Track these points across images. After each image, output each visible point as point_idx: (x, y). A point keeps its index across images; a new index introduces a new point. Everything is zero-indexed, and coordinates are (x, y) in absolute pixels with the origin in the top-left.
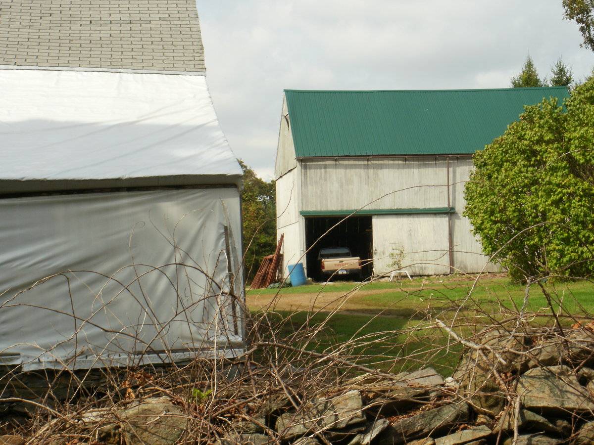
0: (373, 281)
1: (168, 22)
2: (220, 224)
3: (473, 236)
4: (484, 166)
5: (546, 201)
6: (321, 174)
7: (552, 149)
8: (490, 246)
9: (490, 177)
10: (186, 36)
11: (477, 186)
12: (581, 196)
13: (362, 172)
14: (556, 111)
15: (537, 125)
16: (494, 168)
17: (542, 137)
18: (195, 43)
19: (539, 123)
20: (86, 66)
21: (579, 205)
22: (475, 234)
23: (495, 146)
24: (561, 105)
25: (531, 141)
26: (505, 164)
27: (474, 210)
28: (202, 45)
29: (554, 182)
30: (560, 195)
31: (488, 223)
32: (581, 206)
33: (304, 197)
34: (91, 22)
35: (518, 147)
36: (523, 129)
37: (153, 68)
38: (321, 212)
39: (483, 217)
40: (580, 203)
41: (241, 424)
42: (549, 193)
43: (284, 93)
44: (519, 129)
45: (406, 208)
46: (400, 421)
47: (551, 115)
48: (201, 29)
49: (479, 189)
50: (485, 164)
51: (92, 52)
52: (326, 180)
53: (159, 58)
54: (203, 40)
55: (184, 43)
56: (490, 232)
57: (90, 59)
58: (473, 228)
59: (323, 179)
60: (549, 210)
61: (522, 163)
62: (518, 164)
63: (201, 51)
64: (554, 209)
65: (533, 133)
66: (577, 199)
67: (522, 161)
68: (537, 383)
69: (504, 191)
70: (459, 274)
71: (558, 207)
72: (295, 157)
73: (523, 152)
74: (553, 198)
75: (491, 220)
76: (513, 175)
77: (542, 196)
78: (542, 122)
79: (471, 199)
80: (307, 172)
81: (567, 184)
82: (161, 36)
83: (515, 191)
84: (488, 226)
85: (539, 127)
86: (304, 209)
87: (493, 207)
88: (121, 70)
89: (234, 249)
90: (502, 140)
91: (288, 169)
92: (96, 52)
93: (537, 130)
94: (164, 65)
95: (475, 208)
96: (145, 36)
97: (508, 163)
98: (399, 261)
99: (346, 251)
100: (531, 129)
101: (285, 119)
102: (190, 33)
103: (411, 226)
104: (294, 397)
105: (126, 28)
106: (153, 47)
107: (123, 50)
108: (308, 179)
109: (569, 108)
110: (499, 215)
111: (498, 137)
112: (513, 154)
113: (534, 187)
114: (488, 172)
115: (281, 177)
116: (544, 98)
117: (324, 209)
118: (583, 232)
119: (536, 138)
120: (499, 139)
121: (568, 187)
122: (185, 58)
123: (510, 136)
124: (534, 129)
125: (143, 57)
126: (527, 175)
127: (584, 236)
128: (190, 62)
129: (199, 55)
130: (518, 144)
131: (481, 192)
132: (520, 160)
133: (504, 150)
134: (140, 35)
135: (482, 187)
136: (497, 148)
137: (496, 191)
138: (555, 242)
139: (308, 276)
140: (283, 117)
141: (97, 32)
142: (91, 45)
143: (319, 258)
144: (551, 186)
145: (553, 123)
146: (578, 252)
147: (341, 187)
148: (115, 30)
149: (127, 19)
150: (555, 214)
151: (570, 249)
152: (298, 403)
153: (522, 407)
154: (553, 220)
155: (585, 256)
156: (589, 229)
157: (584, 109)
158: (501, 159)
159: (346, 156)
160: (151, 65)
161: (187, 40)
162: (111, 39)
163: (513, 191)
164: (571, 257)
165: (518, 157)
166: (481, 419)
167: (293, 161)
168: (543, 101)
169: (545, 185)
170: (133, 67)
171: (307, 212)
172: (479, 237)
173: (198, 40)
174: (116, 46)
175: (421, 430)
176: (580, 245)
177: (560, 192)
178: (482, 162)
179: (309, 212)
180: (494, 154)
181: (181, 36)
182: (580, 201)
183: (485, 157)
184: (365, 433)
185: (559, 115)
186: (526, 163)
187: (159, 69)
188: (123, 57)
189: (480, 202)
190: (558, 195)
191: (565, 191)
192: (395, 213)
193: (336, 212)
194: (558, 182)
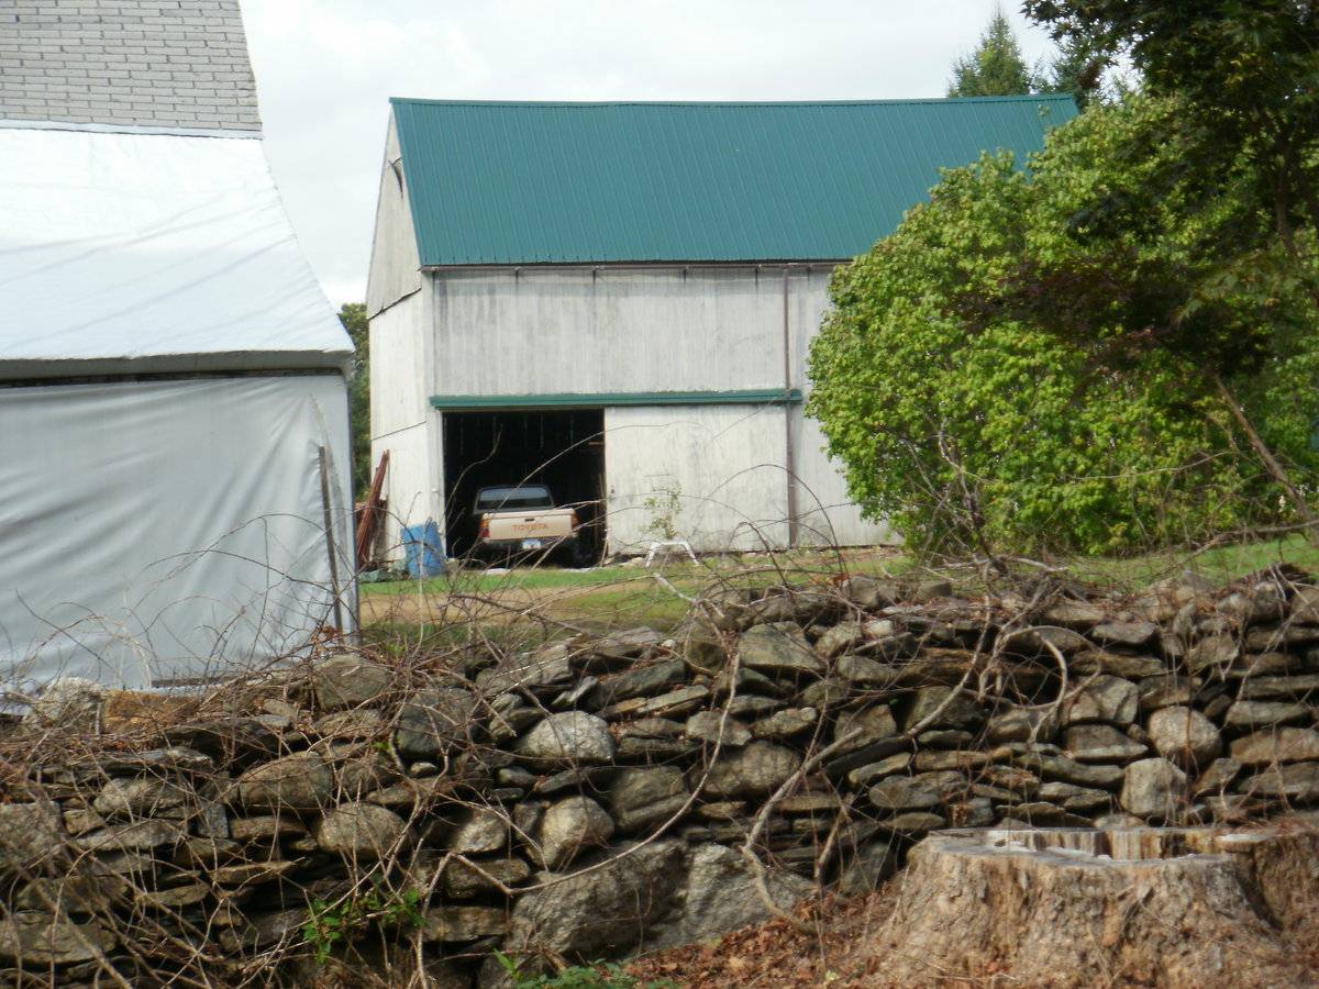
0: (607, 566)
1: (179, 21)
2: (311, 442)
3: (826, 459)
4: (850, 303)
5: (983, 384)
6: (481, 307)
7: (997, 267)
8: (863, 484)
9: (863, 327)
10: (217, 52)
11: (835, 348)
12: (1059, 374)
13: (580, 302)
14: (1010, 181)
15: (968, 213)
16: (872, 308)
17: (976, 239)
18: (237, 68)
19: (970, 208)
20: (19, 116)
21: (1054, 394)
22: (830, 456)
23: (876, 260)
24: (1021, 169)
25: (955, 249)
26: (896, 299)
27: (828, 402)
28: (250, 72)
29: (1001, 341)
30: (1013, 371)
31: (858, 431)
32: (1058, 395)
33: (439, 362)
34: (18, 19)
35: (924, 263)
36: (936, 222)
37: (154, 122)
38: (480, 399)
39: (848, 417)
40: (1056, 389)
41: (440, 679)
42: (989, 368)
43: (390, 106)
44: (930, 220)
45: (686, 390)
46: (611, 680)
47: (998, 190)
48: (247, 36)
49: (839, 355)
50: (855, 299)
51: (27, 87)
52: (494, 322)
53: (166, 100)
54: (252, 60)
55: (214, 68)
56: (862, 453)
57: (24, 102)
58: (825, 442)
59: (486, 317)
60: (991, 404)
61: (932, 298)
62: (923, 300)
63: (249, 86)
64: (999, 401)
65: (958, 230)
66: (1050, 379)
67: (933, 294)
68: (761, 640)
69: (892, 362)
70: (810, 549)
71: (1008, 398)
72: (418, 266)
73: (936, 273)
74: (998, 377)
75: (865, 426)
76: (914, 325)
77: (974, 373)
78: (977, 206)
79: (822, 377)
80: (446, 301)
81: (1028, 347)
82: (167, 51)
83: (916, 360)
84: (858, 438)
85: (971, 217)
86: (441, 393)
87: (869, 396)
88: (91, 127)
89: (337, 489)
90: (891, 243)
91: (400, 291)
92: (34, 87)
93: (966, 225)
94: (175, 116)
95: (830, 397)
96: (134, 50)
97: (903, 299)
98: (669, 518)
99: (540, 492)
100: (954, 222)
101: (392, 171)
102: (227, 45)
103: (696, 433)
104: (496, 651)
105: (92, 33)
106: (150, 75)
107: (90, 81)
108: (450, 319)
109: (1036, 177)
110: (881, 414)
111: (883, 238)
112: (914, 279)
113: (958, 352)
114: (861, 317)
115: (382, 311)
116: (983, 152)
117: (488, 392)
118: (1062, 454)
119: (964, 243)
120: (885, 243)
121: (1032, 353)
122: (218, 101)
123: (908, 235)
124: (960, 223)
125: (132, 98)
126: (942, 325)
127: (1064, 462)
128: (229, 110)
129: (245, 93)
130: (925, 257)
131: (844, 363)
132: (928, 292)
133: (896, 268)
134: (123, 50)
135: (846, 351)
136: (879, 264)
137: (876, 360)
138: (1002, 475)
139: (449, 555)
140: (388, 165)
141: (31, 42)
142: (23, 71)
143: (476, 512)
144: (994, 352)
145: (1001, 209)
146: (1051, 497)
147: (530, 337)
148: (70, 37)
149: (92, 12)
150: (1001, 413)
151: (1035, 491)
152: (501, 657)
153: (742, 664)
154: (996, 427)
155: (1065, 505)
156: (1075, 446)
157: (1068, 179)
158: (889, 288)
159: (541, 264)
160: (150, 115)
161: (221, 60)
162: (64, 56)
163: (911, 360)
164: (1037, 508)
165: (924, 285)
166: (699, 678)
167: (412, 274)
168: (982, 158)
169: (981, 348)
170: (112, 120)
171: (447, 399)
172: (838, 462)
173: (242, 61)
174: (75, 73)
175: (633, 689)
176: (1056, 483)
177: (1013, 366)
178: (846, 295)
179: (454, 399)
180: (872, 276)
181: (207, 51)
182: (1057, 383)
183: (853, 283)
184: (571, 690)
185: (1016, 192)
186: (941, 298)
187: (165, 123)
188: (91, 97)
189: (840, 384)
190: (1008, 370)
191: (1024, 362)
192: (659, 401)
193: (515, 398)
194: (1008, 343)
